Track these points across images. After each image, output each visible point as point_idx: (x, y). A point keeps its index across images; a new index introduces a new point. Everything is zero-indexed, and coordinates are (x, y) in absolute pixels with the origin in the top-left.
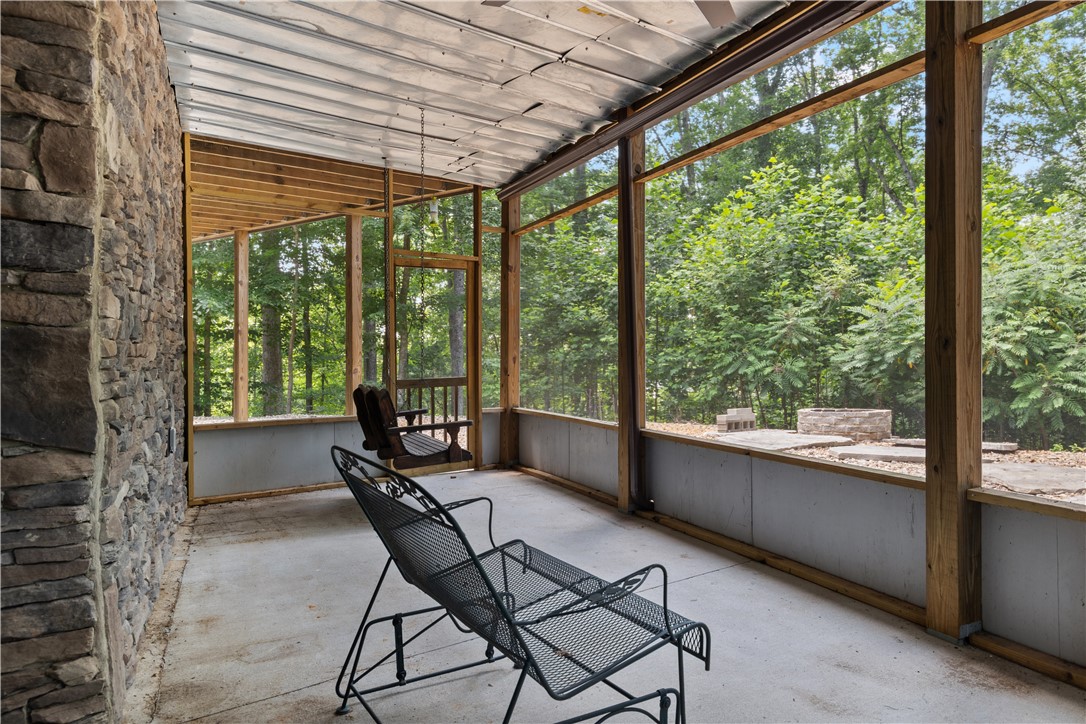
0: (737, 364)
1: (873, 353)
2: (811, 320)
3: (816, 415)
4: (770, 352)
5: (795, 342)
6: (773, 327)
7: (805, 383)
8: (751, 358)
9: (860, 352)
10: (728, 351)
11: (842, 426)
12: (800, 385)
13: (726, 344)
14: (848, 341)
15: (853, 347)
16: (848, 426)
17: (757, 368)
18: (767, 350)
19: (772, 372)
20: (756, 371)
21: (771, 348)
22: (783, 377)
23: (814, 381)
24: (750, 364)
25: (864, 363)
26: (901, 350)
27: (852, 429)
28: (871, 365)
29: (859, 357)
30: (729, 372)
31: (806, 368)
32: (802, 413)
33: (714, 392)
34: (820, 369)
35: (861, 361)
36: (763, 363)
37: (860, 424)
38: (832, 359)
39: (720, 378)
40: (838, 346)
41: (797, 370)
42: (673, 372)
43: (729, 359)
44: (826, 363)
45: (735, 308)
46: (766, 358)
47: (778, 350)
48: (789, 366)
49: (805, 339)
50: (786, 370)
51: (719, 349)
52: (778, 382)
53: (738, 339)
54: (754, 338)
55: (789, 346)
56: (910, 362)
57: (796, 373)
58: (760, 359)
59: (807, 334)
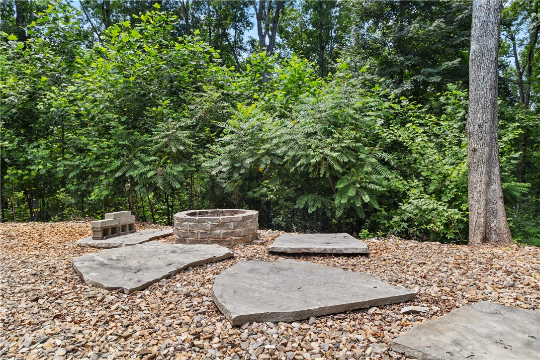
0: (124, 169)
1: (234, 160)
2: (187, 133)
3: (192, 221)
4: (153, 158)
5: (174, 150)
6: (156, 137)
7: (181, 183)
8: (136, 162)
9: (224, 159)
10: (117, 157)
11: (218, 232)
12: (178, 186)
13: (114, 150)
14: (215, 150)
15: (219, 155)
16: (223, 231)
17: (141, 171)
18: (151, 156)
19: (156, 174)
20: (141, 175)
21: (154, 155)
22: (164, 179)
23: (189, 180)
24: (136, 167)
25: (228, 168)
26: (256, 158)
27: (227, 234)
28: (233, 168)
29: (223, 163)
30: (118, 175)
31: (183, 172)
32: (178, 219)
33: (106, 193)
34: (193, 173)
35: (225, 166)
36: (148, 168)
37: (235, 228)
38: (204, 164)
39: (111, 180)
40: (207, 154)
41: (175, 173)
42: (71, 175)
43: (117, 163)
44: (198, 167)
45: (123, 119)
46: (150, 163)
47: (161, 157)
48: (169, 171)
49: (182, 148)
50: (167, 173)
51: (109, 154)
52: (160, 183)
53: (126, 146)
54: (140, 146)
55: (169, 154)
56: (262, 167)
57: (174, 176)
58: (146, 164)
59: (184, 144)
